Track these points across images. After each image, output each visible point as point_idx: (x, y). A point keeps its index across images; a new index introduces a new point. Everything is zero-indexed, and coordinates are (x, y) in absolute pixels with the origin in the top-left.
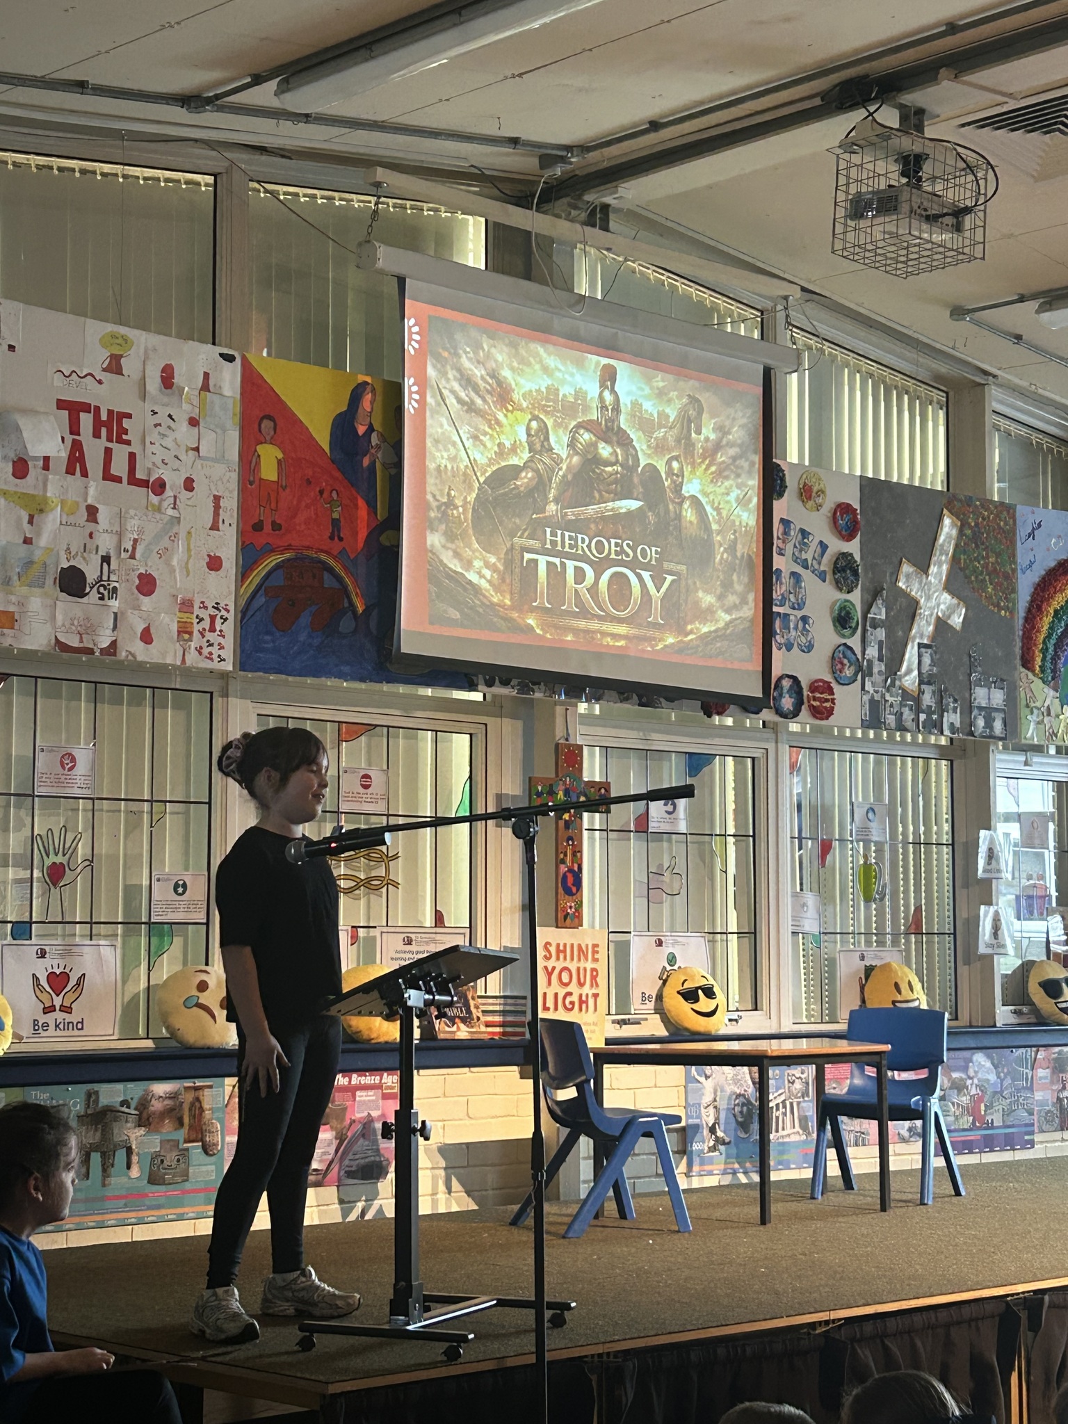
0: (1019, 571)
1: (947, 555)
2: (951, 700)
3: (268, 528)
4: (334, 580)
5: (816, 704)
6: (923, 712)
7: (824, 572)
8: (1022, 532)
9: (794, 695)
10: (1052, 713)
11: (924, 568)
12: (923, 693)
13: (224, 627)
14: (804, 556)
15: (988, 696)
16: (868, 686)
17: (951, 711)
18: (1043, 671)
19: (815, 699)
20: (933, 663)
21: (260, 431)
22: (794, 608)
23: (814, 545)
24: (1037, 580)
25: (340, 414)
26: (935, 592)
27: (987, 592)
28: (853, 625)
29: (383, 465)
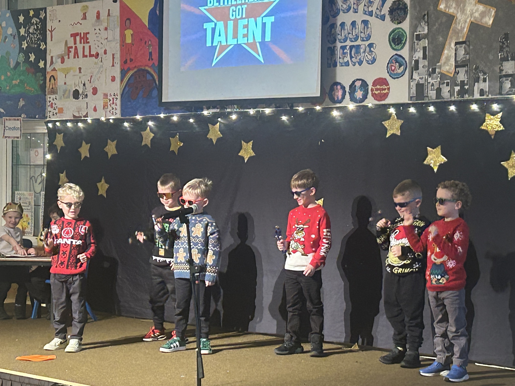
2: (482, 74)
4: (150, 76)
5: (377, 93)
6: (457, 85)
7: (384, 15)
12: (458, 72)
13: (116, 102)
14: (370, 9)
16: (415, 76)
17: (481, 81)
19: (377, 90)
20: (467, 53)
21: (126, 25)
22: (363, 41)
23: (377, 1)
25: (151, 10)
28: (403, 42)
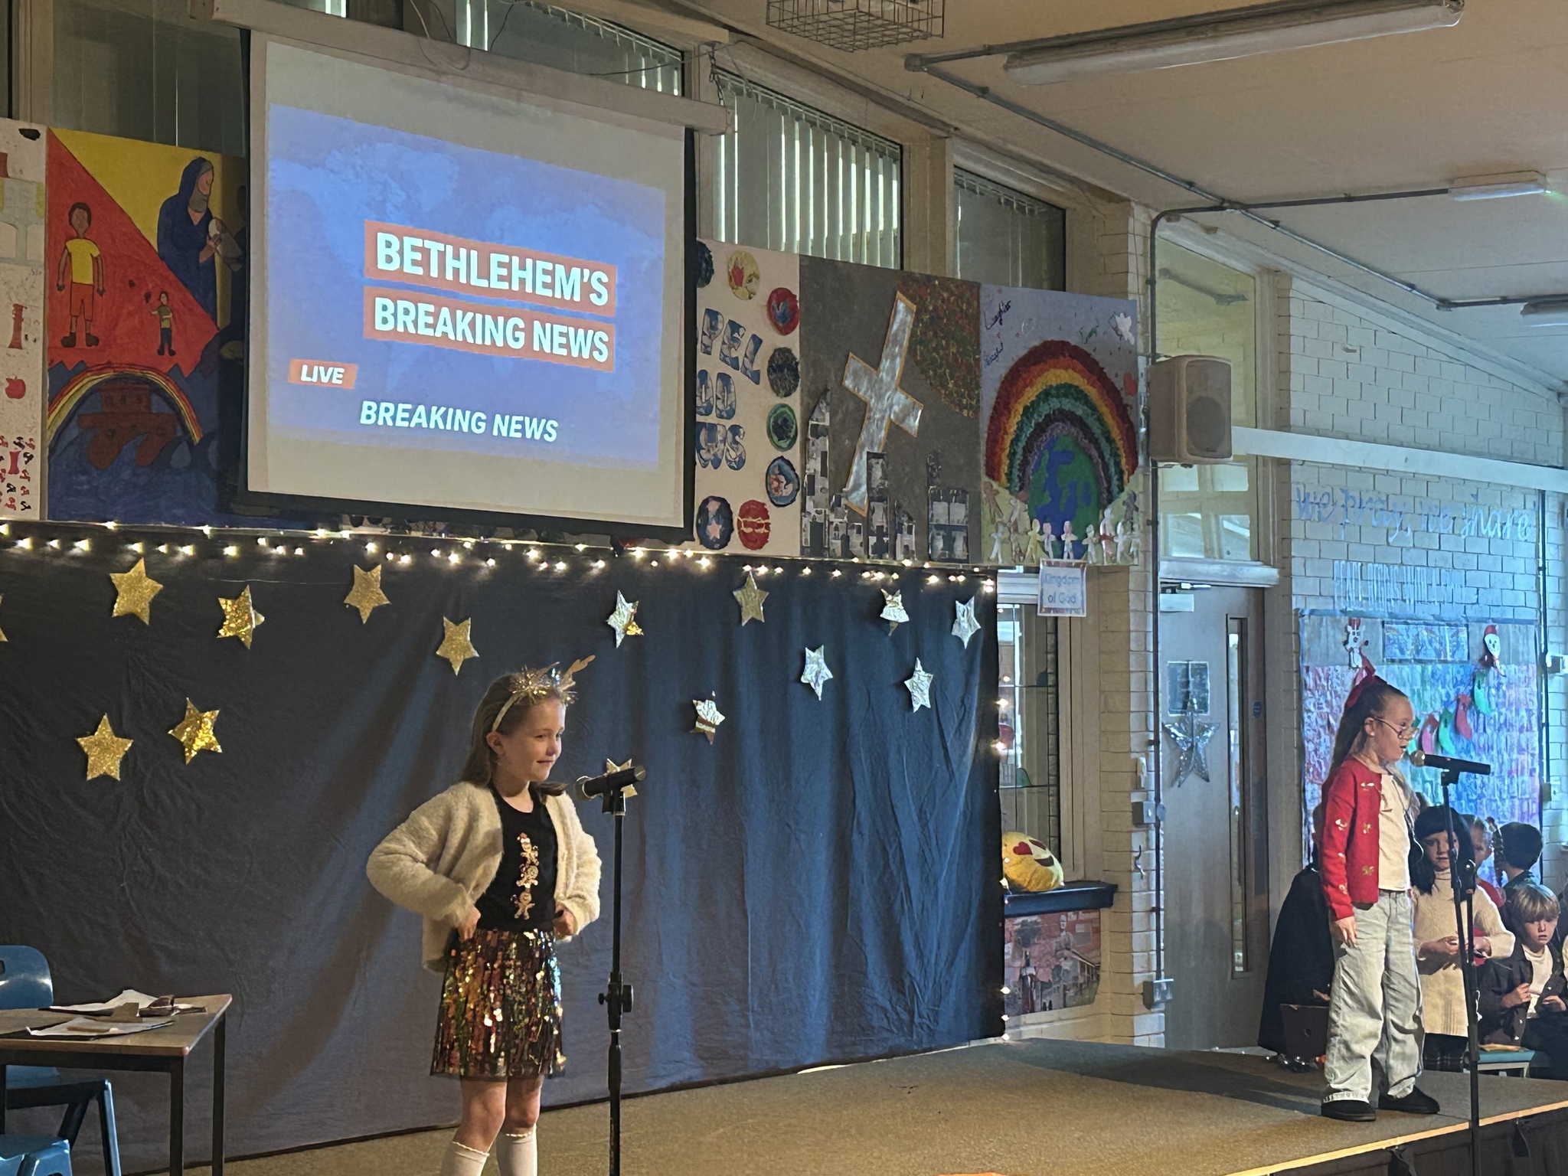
0: (983, 363)
1: (901, 346)
2: (905, 519)
3: (81, 342)
4: (164, 403)
5: (749, 530)
6: (873, 534)
7: (758, 373)
8: (988, 314)
9: (721, 521)
10: (1021, 530)
11: (874, 363)
12: (873, 512)
13: (28, 467)
14: (734, 354)
15: (949, 512)
16: (809, 506)
17: (905, 532)
18: (1010, 480)
19: (747, 525)
20: (885, 476)
21: (71, 224)
22: (721, 417)
23: (746, 341)
24: (1003, 372)
25: (171, 199)
26: (887, 391)
27: (946, 388)
28: (792, 435)
29: (224, 259)
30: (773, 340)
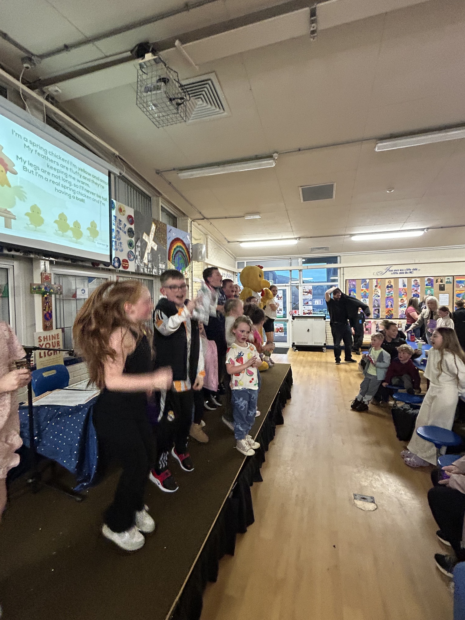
0: (167, 239)
1: (153, 233)
2: (155, 266)
5: (124, 265)
6: (149, 269)
8: (168, 230)
9: (118, 263)
11: (148, 235)
12: (149, 264)
14: (120, 227)
15: (162, 266)
16: (136, 262)
17: (155, 269)
18: (172, 261)
19: (124, 264)
20: (151, 257)
22: (118, 240)
23: (123, 224)
24: (171, 242)
26: (151, 241)
27: (161, 243)
28: (133, 246)
30: (129, 226)
